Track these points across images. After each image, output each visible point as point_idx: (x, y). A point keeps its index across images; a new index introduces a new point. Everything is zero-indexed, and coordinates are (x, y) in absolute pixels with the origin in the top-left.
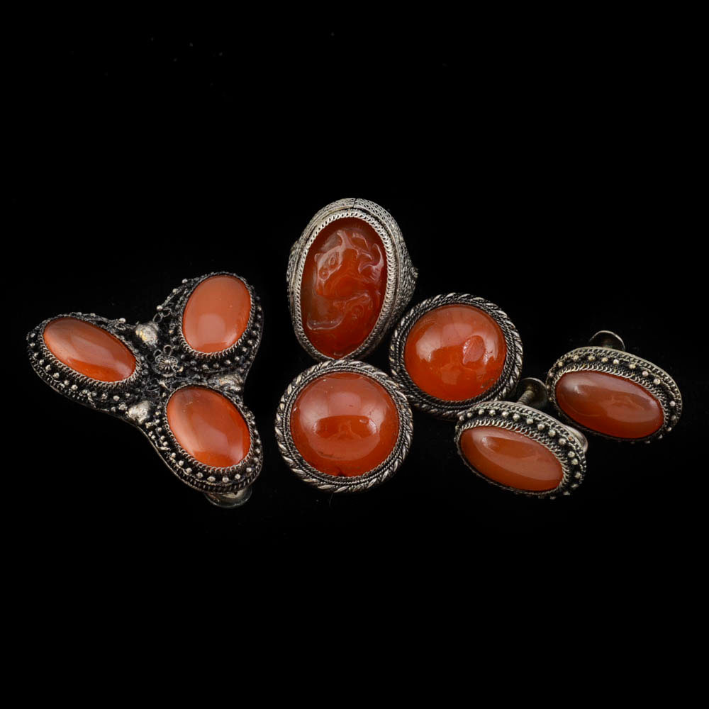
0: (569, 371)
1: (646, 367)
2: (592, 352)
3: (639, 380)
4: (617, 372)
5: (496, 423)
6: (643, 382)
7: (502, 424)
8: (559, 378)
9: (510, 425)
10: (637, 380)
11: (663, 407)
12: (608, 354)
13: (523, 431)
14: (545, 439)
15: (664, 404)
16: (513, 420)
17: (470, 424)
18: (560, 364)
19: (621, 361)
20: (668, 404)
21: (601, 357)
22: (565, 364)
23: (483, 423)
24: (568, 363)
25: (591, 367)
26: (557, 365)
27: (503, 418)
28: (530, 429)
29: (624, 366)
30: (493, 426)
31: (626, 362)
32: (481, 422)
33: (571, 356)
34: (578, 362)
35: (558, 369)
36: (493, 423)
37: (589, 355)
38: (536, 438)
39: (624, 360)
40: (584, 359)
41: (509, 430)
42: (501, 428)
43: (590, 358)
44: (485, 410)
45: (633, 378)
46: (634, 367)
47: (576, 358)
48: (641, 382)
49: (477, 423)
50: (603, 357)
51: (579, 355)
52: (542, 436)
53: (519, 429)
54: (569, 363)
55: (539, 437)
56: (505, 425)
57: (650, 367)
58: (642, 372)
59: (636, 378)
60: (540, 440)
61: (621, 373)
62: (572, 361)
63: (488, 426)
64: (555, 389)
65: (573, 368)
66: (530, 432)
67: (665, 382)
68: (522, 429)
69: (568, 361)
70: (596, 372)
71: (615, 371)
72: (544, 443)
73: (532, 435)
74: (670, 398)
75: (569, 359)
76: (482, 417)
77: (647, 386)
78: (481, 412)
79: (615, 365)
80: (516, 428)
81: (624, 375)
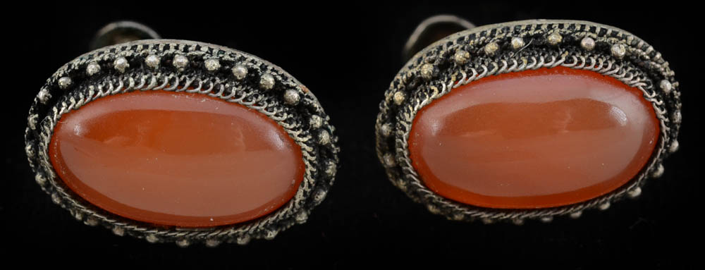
0: (425, 101)
1: (582, 30)
2: (455, 44)
3: (583, 59)
4: (530, 62)
5: (137, 84)
6: (593, 61)
7: (154, 80)
8: (408, 127)
9: (171, 81)
10: (580, 62)
11: (652, 97)
12: (492, 36)
13: (205, 87)
14: (256, 96)
15: (651, 93)
16: (174, 70)
17: (72, 100)
18: (399, 97)
19: (527, 38)
20: (658, 90)
21: (479, 46)
22: (409, 92)
23: (105, 89)
24: (415, 86)
25: (469, 73)
26: (392, 102)
27: (149, 69)
28: (218, 81)
29: (537, 45)
30: (132, 91)
31: (537, 36)
32: (100, 87)
33: (414, 71)
34: (435, 78)
35: (395, 110)
36: (132, 84)
37: (453, 52)
38: (237, 96)
39: (532, 33)
40: (446, 65)
41: (174, 91)
42: (151, 90)
43: (459, 56)
44: (101, 63)
45: (569, 60)
46: (559, 39)
47: (427, 69)
48: (588, 64)
49: (91, 93)
50: (484, 44)
51: (432, 62)
52: (247, 91)
53: (193, 86)
54: (415, 88)
55: (244, 95)
56: (159, 82)
57: (587, 29)
58: (580, 41)
59: (575, 58)
60: (246, 99)
61: (538, 60)
62: (422, 81)
63: (120, 93)
64: (409, 155)
65: (432, 91)
66: (222, 88)
67: (633, 46)
68: (201, 83)
69: (412, 85)
70: (486, 78)
71: (525, 61)
72: (257, 104)
73: (226, 93)
74: (656, 77)
75: (410, 80)
76: (97, 78)
77: (605, 67)
78: (92, 69)
79: (517, 51)
80: (188, 83)
81: (546, 61)
